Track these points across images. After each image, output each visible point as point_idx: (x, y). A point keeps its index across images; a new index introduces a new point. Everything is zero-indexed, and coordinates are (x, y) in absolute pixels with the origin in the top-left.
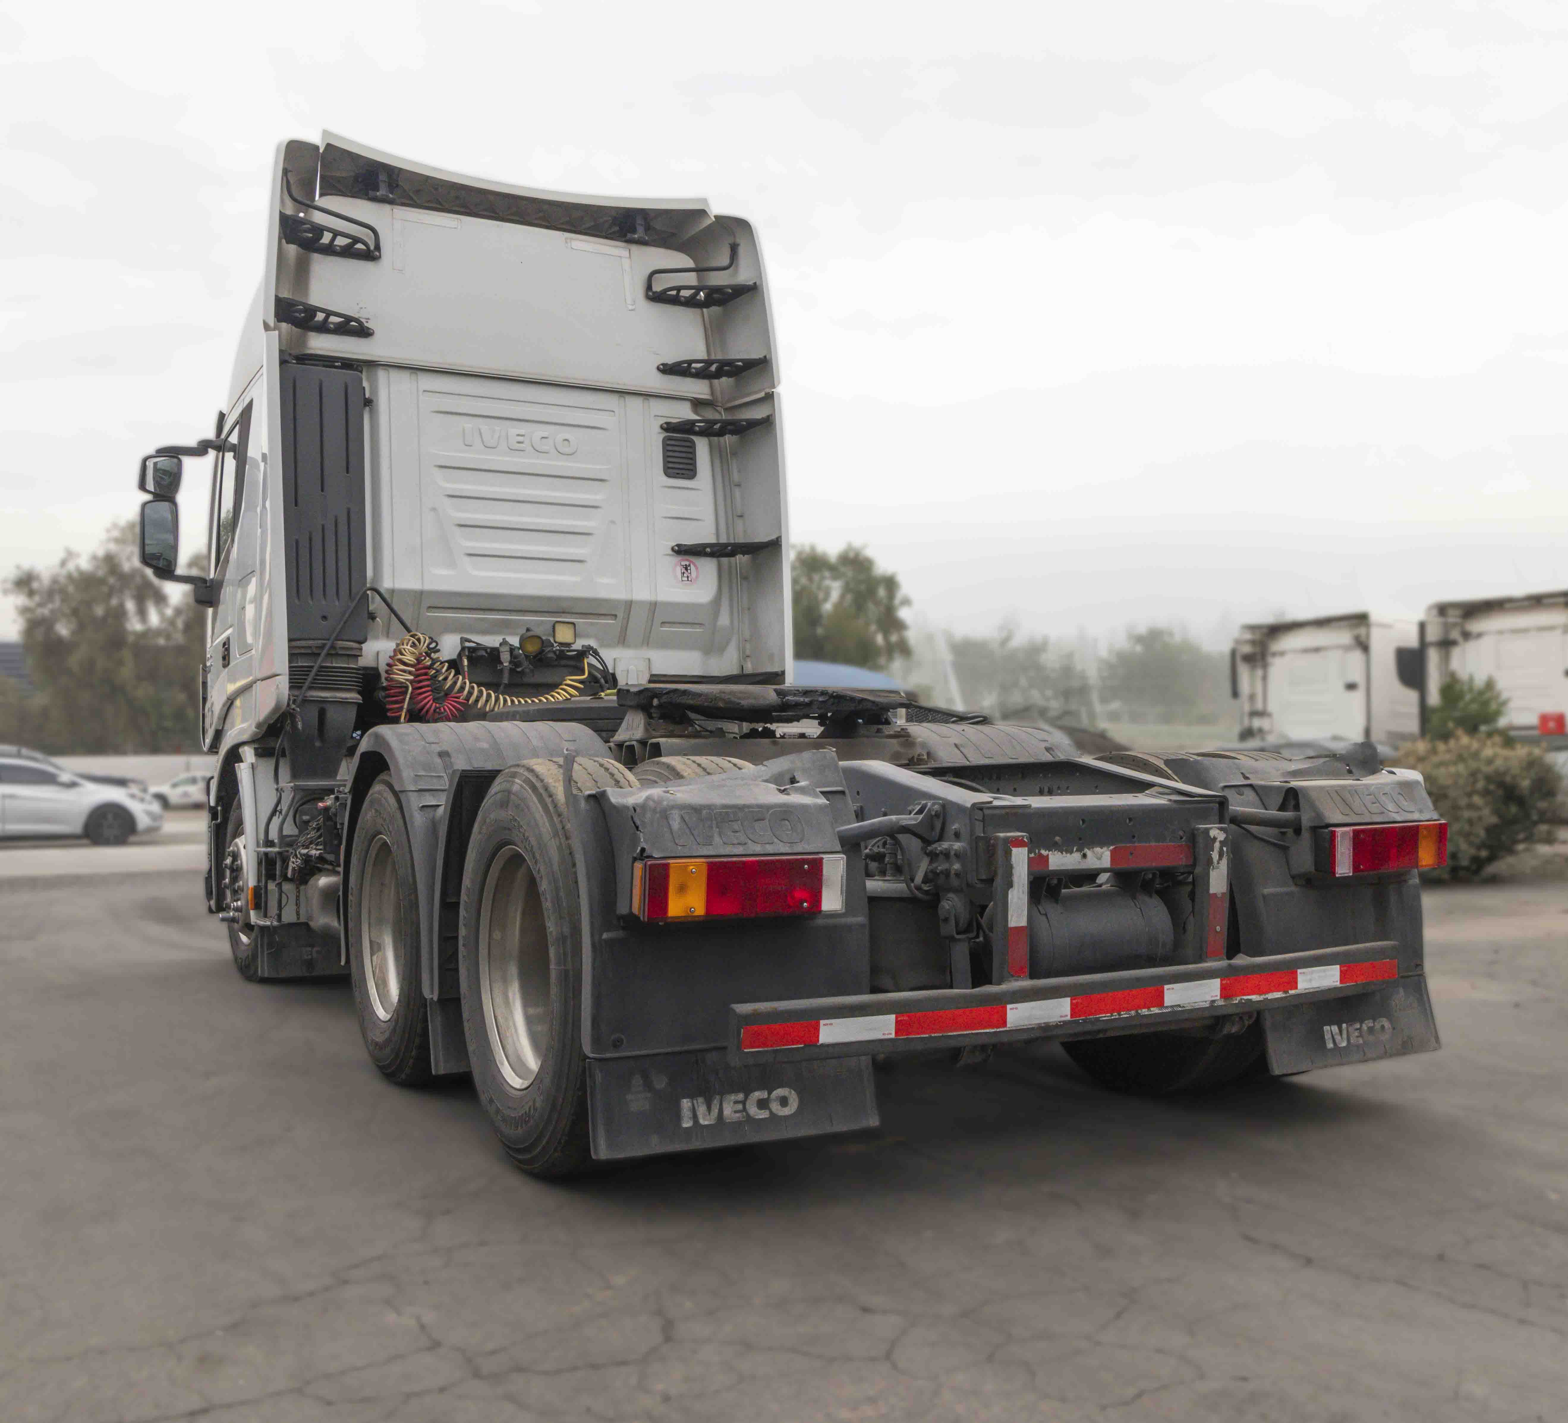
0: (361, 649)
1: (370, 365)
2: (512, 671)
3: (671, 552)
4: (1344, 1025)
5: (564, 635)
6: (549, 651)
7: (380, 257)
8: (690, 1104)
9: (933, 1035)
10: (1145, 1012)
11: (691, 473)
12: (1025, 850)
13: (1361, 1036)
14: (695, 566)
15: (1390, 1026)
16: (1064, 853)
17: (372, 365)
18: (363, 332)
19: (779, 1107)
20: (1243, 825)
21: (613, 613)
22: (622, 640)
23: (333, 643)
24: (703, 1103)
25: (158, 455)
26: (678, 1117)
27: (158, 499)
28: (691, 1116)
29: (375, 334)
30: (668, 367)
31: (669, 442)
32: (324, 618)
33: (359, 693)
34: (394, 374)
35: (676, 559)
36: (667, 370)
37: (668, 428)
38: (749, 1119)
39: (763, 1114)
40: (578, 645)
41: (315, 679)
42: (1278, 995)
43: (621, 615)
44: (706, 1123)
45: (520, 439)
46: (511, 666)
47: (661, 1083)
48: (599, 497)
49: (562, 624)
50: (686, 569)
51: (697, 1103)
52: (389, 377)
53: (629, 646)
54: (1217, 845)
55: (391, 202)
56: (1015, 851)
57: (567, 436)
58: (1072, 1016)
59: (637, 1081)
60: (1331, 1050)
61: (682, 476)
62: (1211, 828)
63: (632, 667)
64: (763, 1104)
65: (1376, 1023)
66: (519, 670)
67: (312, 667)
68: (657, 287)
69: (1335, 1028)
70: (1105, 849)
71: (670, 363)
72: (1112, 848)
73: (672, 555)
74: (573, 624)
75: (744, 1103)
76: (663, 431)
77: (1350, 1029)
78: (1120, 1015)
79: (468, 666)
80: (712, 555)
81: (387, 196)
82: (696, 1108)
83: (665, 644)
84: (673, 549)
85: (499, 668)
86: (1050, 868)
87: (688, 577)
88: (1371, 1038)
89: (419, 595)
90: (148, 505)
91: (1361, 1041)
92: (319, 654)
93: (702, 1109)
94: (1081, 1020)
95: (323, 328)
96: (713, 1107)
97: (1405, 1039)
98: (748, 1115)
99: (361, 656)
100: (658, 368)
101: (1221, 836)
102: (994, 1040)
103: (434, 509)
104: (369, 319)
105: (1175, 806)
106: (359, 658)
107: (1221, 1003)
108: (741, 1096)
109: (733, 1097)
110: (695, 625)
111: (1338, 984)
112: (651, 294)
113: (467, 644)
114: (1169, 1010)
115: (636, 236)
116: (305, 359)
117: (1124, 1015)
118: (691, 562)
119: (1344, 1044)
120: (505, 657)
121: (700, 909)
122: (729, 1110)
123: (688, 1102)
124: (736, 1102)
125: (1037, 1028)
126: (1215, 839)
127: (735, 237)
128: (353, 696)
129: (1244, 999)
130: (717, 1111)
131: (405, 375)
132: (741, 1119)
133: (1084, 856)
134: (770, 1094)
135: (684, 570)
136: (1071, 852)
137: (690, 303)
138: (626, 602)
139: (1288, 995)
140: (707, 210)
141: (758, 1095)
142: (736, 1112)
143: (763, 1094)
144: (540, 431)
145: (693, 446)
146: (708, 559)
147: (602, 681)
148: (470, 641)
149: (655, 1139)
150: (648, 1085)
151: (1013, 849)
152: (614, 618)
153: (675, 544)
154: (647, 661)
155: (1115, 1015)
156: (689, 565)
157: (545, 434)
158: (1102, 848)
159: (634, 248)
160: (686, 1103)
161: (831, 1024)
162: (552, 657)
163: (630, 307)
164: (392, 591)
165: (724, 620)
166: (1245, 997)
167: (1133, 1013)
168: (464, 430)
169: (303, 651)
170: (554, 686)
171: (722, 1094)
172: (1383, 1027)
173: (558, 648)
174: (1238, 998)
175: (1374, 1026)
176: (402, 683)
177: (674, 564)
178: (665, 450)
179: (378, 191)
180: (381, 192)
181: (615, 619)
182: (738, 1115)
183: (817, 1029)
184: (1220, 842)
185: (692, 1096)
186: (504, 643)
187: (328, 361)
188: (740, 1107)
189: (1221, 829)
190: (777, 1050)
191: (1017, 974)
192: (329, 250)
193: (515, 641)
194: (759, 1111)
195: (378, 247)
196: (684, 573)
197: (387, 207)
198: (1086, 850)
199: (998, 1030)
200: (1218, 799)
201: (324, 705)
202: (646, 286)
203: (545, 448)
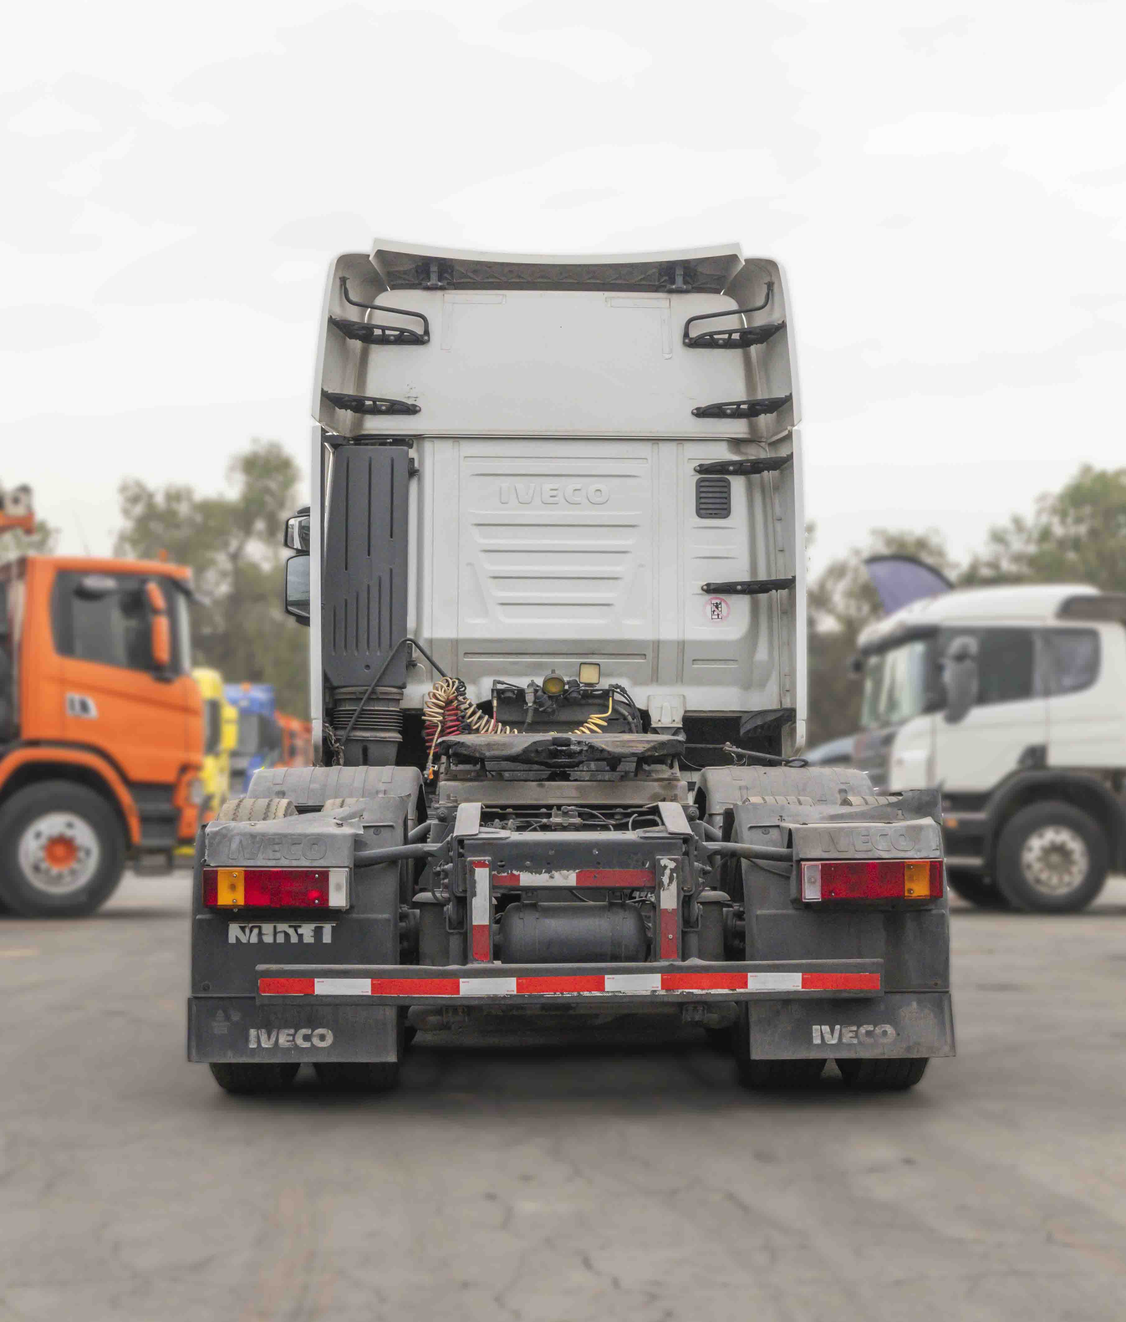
0: (402, 694)
1: (417, 438)
2: (536, 710)
3: (701, 592)
4: (838, 1027)
5: (588, 676)
6: (573, 691)
7: (429, 341)
8: (256, 1033)
9: (401, 996)
10: (586, 994)
11: (725, 512)
12: (487, 870)
13: (856, 1036)
14: (726, 603)
15: (894, 1032)
16: (534, 873)
17: (420, 438)
18: (411, 410)
19: (319, 1041)
20: (751, 859)
21: (643, 653)
22: (655, 678)
23: (373, 689)
24: (265, 1033)
25: (301, 515)
26: (247, 1040)
27: (300, 554)
28: (256, 1040)
29: (422, 411)
30: (701, 410)
31: (703, 484)
32: (368, 667)
33: (400, 732)
34: (439, 444)
35: (707, 597)
36: (701, 413)
37: (702, 469)
38: (296, 1047)
39: (307, 1045)
40: (605, 684)
41: (357, 721)
42: (726, 991)
43: (650, 655)
44: (267, 1046)
45: (554, 493)
46: (535, 706)
47: (236, 1017)
48: (630, 542)
49: (587, 666)
50: (717, 607)
51: (261, 1032)
52: (434, 447)
53: (664, 683)
54: (667, 872)
55: (442, 288)
56: (478, 871)
57: (598, 486)
58: (518, 991)
59: (220, 1014)
60: (818, 1045)
61: (716, 516)
62: (662, 859)
63: (666, 704)
64: (307, 1038)
65: (877, 1028)
66: (541, 709)
67: (355, 710)
68: (693, 334)
69: (826, 1028)
70: (571, 872)
71: (703, 406)
72: (577, 871)
73: (701, 594)
74: (598, 665)
75: (294, 1036)
76: (698, 474)
77: (844, 1030)
78: (562, 994)
79: (497, 707)
80: (743, 592)
81: (437, 285)
82: (260, 1035)
83: (698, 681)
84: (703, 589)
85: (525, 708)
86: (521, 885)
87: (718, 615)
88: (869, 1040)
89: (455, 643)
90: (290, 561)
91: (855, 1041)
92: (362, 699)
93: (263, 1038)
94: (527, 995)
95: (375, 410)
96: (272, 1036)
97: (911, 1044)
98: (296, 1044)
99: (402, 700)
100: (693, 413)
101: (672, 865)
102: (449, 1003)
103: (469, 564)
104: (417, 398)
105: (642, 841)
106: (401, 701)
107: (663, 992)
108: (292, 1031)
109: (286, 1031)
110: (730, 662)
111: (800, 988)
112: (687, 341)
113: (500, 687)
114: (610, 994)
115: (674, 287)
116: (361, 440)
117: (567, 995)
118: (722, 600)
119: (834, 1042)
120: (530, 698)
121: (241, 901)
122: (283, 1040)
123: (254, 1031)
124: (288, 1035)
125: (487, 998)
126: (665, 867)
127: (771, 276)
128: (395, 736)
129: (685, 992)
130: (274, 1039)
131: (449, 444)
132: (291, 1046)
133: (552, 877)
134: (313, 1031)
135: (714, 608)
136: (540, 873)
137: (729, 344)
138: (653, 642)
139: (736, 992)
140: (738, 255)
141: (304, 1031)
142: (288, 1041)
143: (308, 1031)
144: (571, 484)
145: (728, 485)
146: (741, 596)
147: (630, 718)
148: (503, 683)
149: (230, 1053)
150: (228, 1018)
151: (476, 869)
152: (643, 657)
153: (705, 583)
154: (682, 697)
155: (558, 994)
156: (720, 604)
157: (578, 487)
158: (568, 871)
159: (675, 297)
160: (253, 1032)
161: (323, 982)
162: (576, 697)
163: (667, 356)
164: (431, 641)
165: (762, 654)
166: (687, 991)
167: (575, 994)
168: (501, 488)
169: (348, 697)
170: (580, 723)
171: (279, 1029)
172: (885, 1033)
173: (583, 688)
174: (680, 991)
175: (874, 1031)
176: (435, 723)
177: (706, 602)
178: (698, 492)
179: (429, 280)
180: (434, 280)
181: (645, 658)
182: (289, 1043)
183: (313, 985)
184: (671, 869)
185: (258, 1028)
186: (532, 684)
187: (381, 440)
188: (291, 1038)
189: (671, 860)
190: (286, 996)
191: (482, 959)
192: (384, 341)
193: (539, 681)
194: (304, 1042)
195: (427, 332)
196: (714, 611)
197: (439, 293)
198: (553, 872)
199: (452, 996)
200: (682, 837)
201: (365, 744)
202: (683, 334)
203: (578, 499)
